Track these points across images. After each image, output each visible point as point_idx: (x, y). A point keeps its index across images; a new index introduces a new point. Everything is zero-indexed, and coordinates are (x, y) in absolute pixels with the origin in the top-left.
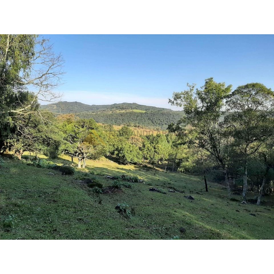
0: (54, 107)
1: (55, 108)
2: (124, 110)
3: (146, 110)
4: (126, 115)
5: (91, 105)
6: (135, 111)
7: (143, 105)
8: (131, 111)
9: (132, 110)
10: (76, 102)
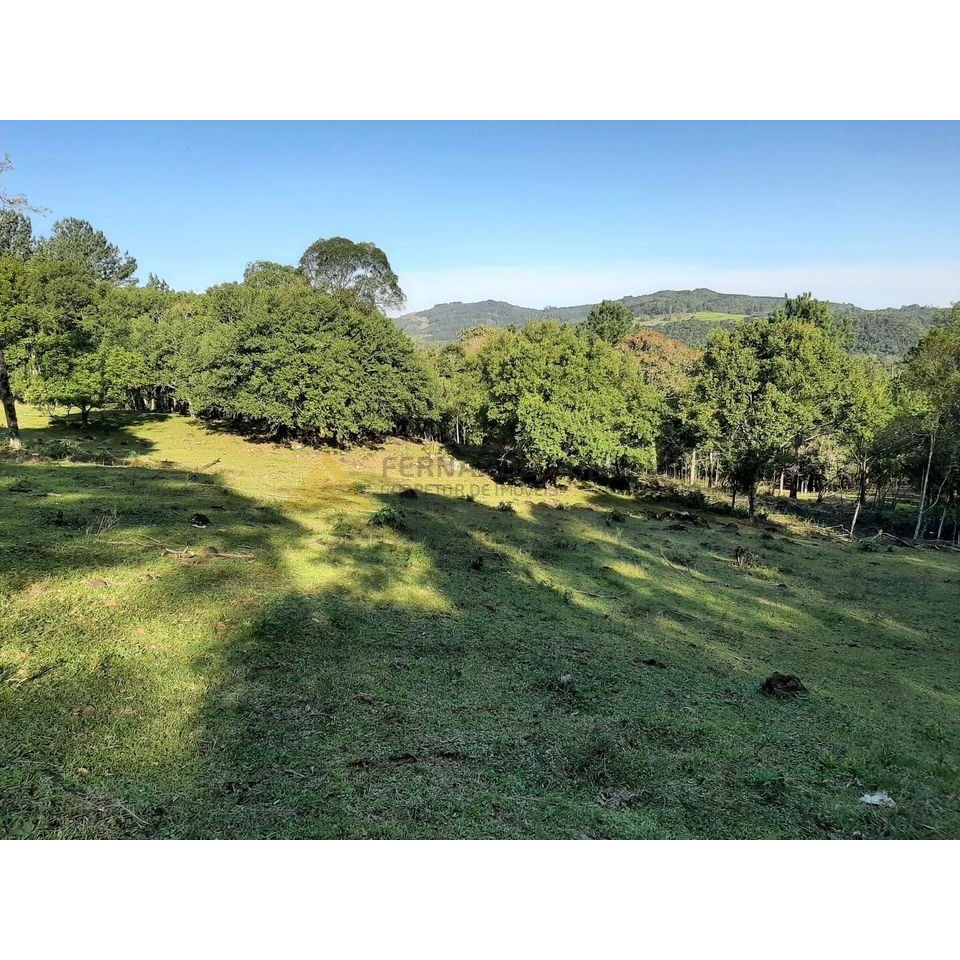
0: (419, 323)
1: (425, 325)
2: (661, 317)
3: (748, 312)
4: (668, 333)
5: (541, 307)
6: (703, 316)
7: (735, 296)
8: (686, 317)
9: (691, 315)
10: (490, 302)
